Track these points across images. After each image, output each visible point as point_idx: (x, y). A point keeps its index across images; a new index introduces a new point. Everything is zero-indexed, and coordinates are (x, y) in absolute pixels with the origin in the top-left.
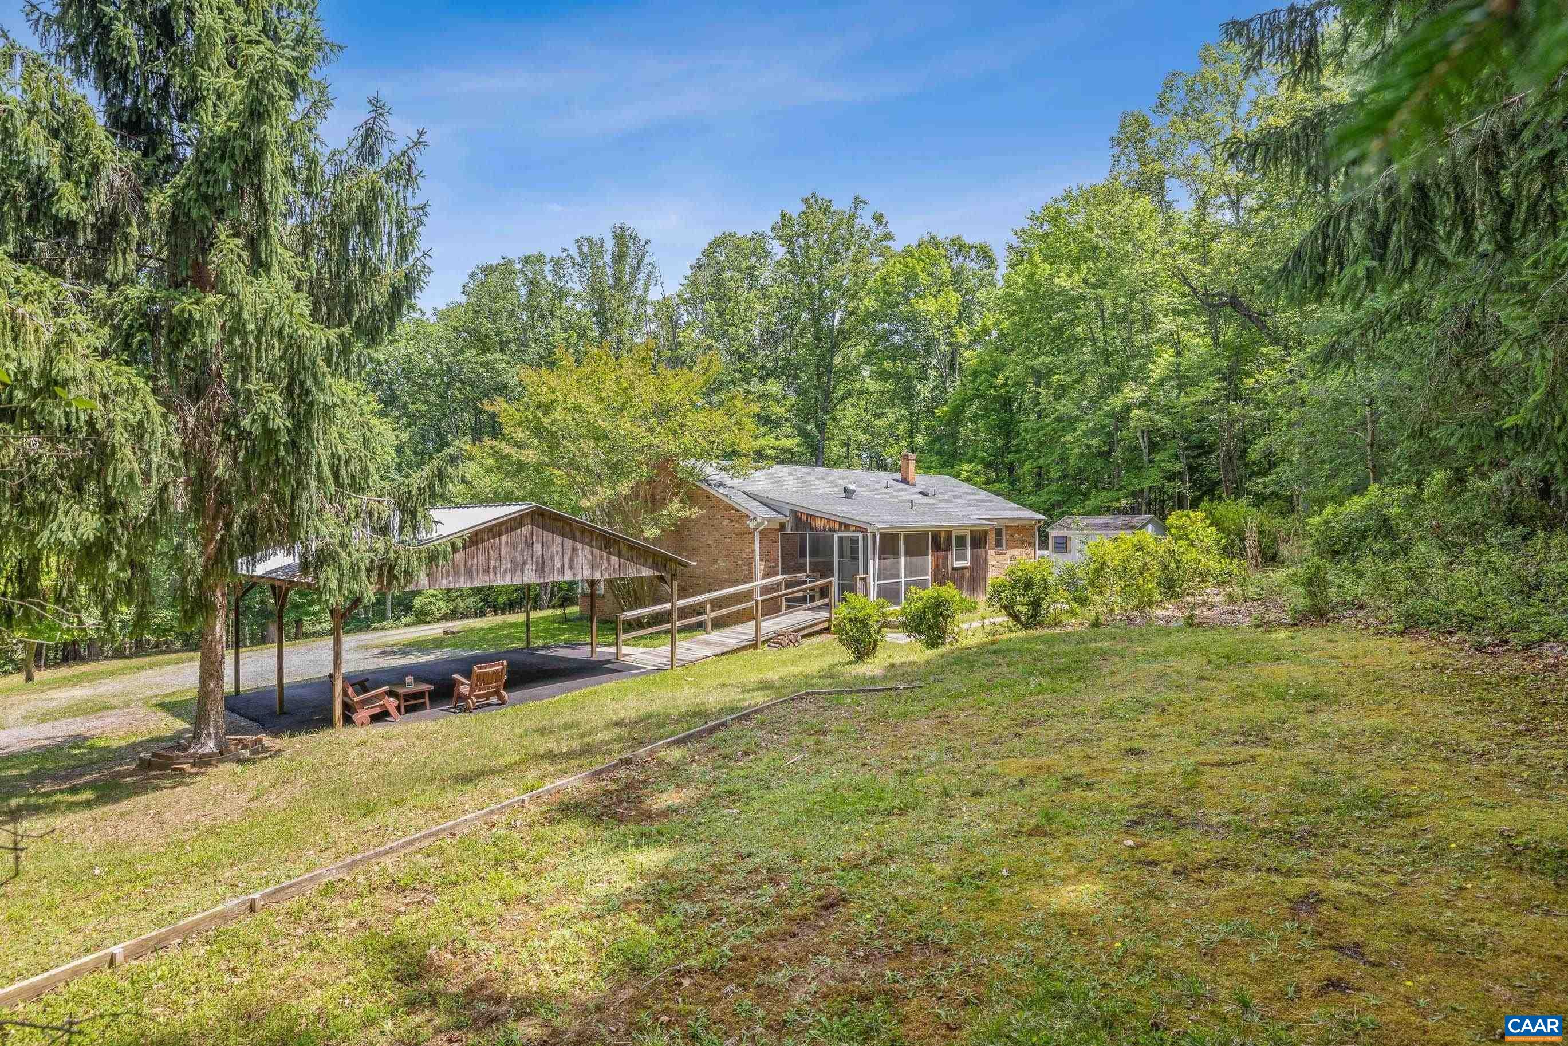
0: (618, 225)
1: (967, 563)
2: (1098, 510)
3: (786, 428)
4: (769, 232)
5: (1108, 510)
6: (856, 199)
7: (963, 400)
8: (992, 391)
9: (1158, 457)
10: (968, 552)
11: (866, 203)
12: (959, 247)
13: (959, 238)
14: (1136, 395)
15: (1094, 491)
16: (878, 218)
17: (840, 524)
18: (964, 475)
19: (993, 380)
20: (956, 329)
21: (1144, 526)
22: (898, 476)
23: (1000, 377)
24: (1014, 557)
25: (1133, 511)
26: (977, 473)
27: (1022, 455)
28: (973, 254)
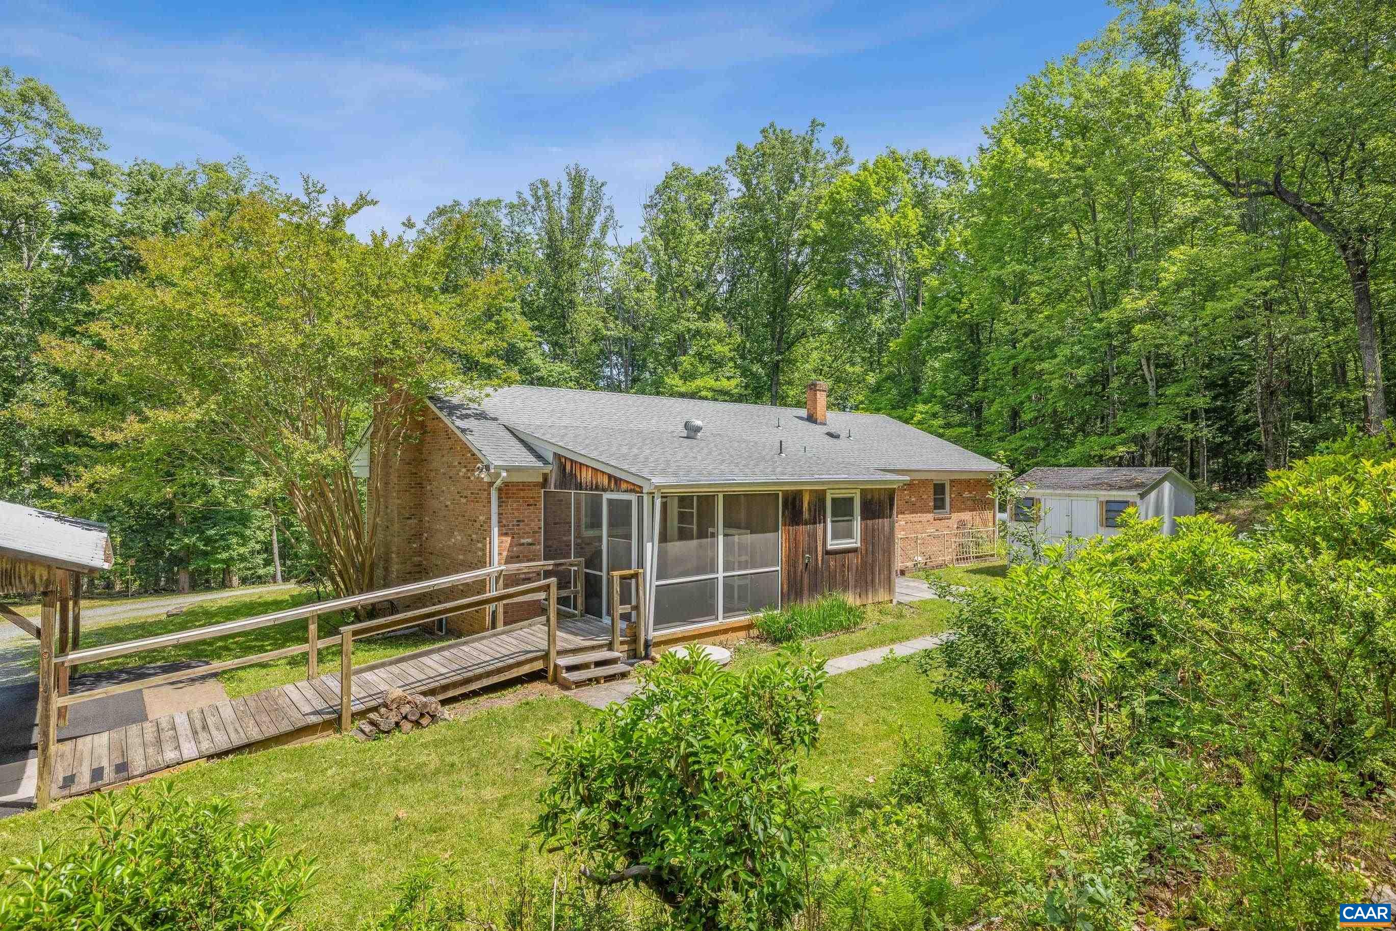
0: (572, 166)
1: (854, 542)
2: (1087, 461)
3: (729, 367)
4: (724, 167)
5: (1100, 460)
6: (813, 122)
7: (920, 331)
8: (954, 317)
9: (1170, 391)
10: (857, 525)
11: (823, 125)
12: (923, 162)
13: (924, 152)
14: (1142, 303)
15: (1080, 436)
16: (838, 144)
17: (610, 477)
18: (919, 417)
19: (956, 304)
20: (917, 251)
21: (1158, 484)
22: (803, 413)
23: (964, 300)
24: (962, 524)
25: (1135, 461)
26: (935, 415)
27: (990, 394)
28: (940, 168)
